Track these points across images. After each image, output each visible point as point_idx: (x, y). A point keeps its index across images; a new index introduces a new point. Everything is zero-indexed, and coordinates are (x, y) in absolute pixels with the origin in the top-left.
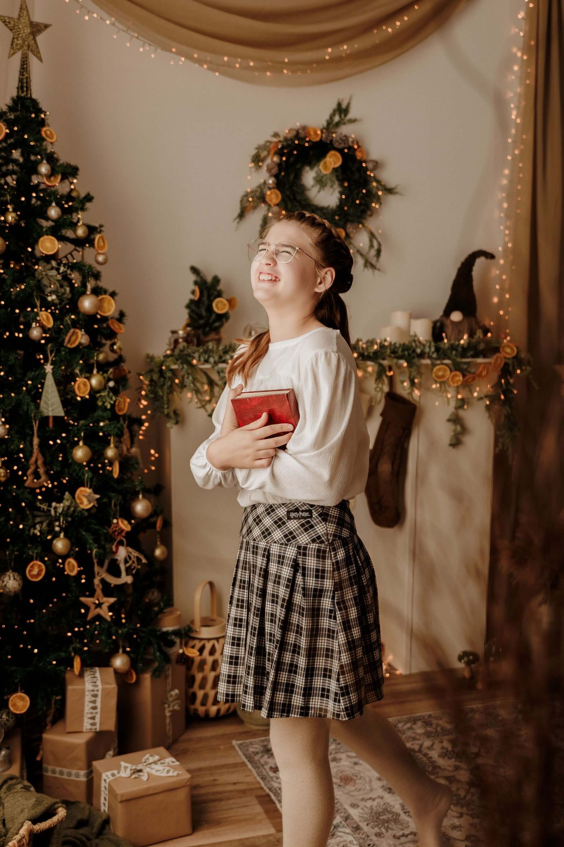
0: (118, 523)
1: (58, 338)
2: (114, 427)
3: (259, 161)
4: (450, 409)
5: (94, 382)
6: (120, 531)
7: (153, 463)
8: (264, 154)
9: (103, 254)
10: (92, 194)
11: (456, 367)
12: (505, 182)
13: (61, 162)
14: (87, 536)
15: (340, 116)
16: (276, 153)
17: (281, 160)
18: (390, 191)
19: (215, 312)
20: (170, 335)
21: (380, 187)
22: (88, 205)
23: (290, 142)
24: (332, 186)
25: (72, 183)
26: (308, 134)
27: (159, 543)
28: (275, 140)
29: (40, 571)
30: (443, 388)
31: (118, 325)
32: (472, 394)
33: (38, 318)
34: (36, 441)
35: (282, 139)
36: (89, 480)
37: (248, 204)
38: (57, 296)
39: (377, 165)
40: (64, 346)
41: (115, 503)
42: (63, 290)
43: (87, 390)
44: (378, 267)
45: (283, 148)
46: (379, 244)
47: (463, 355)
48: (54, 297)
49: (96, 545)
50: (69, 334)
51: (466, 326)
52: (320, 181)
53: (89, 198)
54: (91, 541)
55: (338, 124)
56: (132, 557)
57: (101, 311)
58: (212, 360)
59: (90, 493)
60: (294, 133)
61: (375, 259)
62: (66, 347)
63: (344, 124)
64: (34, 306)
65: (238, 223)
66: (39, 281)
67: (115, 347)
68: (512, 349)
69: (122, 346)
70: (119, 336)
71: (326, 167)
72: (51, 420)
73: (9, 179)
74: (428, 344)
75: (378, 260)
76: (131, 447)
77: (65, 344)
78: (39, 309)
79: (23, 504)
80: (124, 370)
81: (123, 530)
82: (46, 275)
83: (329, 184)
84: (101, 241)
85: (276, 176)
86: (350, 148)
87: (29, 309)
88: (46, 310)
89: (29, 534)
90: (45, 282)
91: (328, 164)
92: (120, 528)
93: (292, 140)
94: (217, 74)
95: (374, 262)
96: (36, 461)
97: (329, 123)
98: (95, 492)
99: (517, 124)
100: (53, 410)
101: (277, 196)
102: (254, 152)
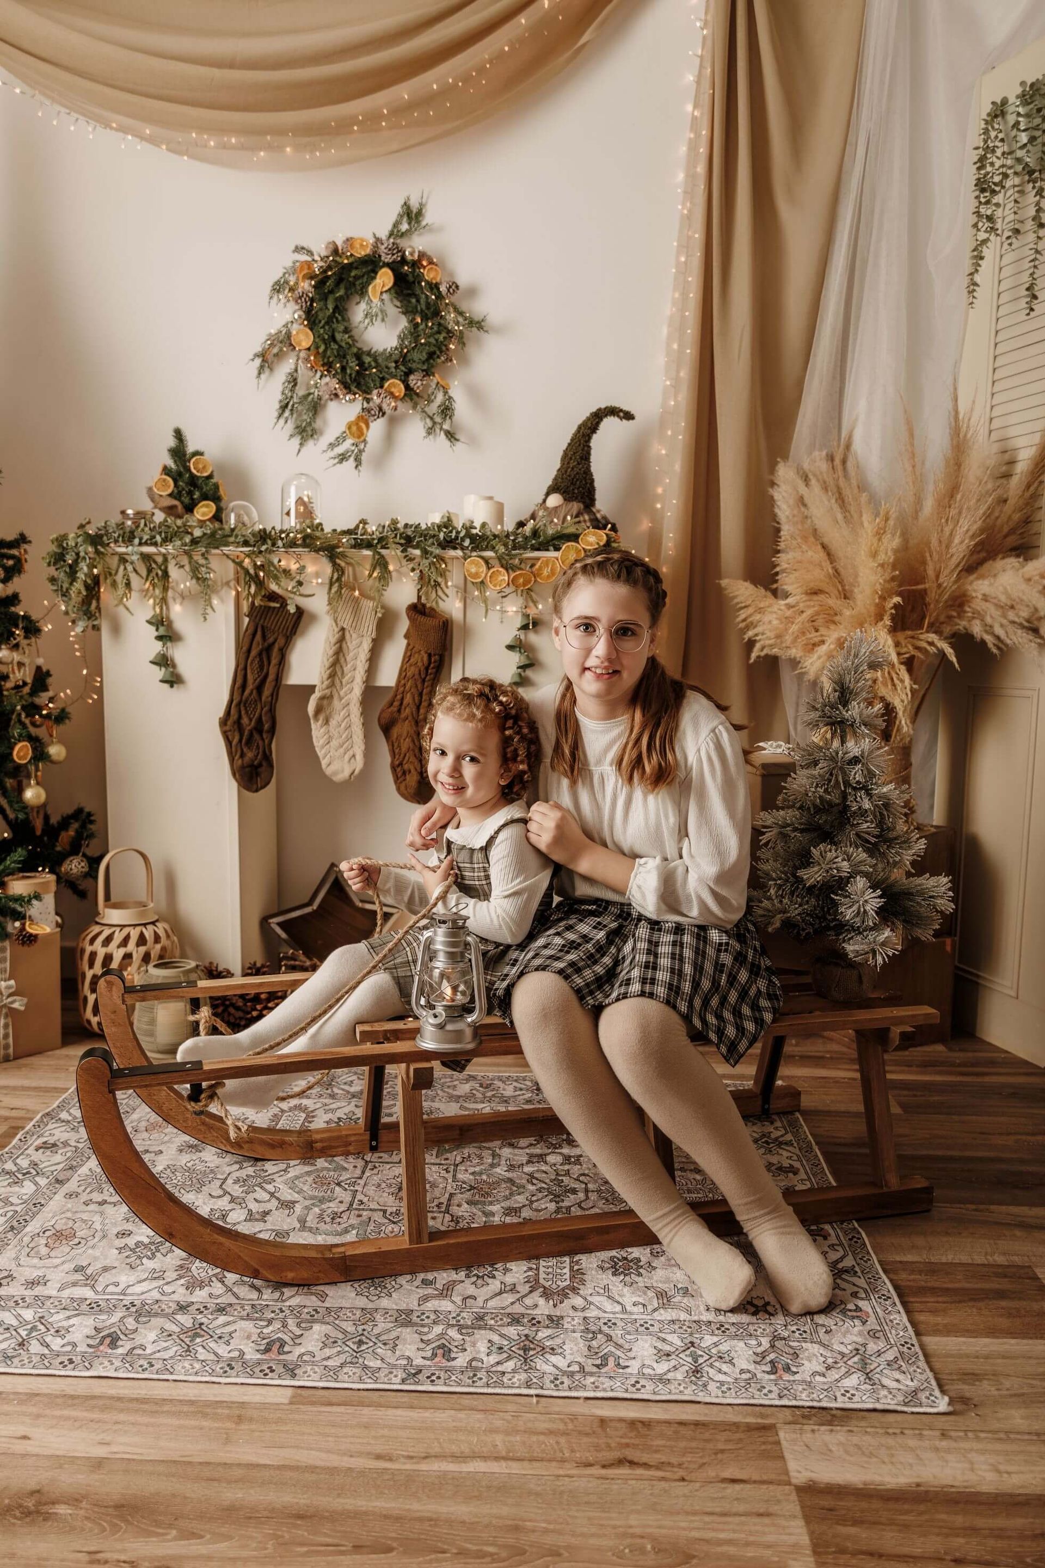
3: (285, 289)
8: (292, 279)
11: (501, 562)
15: (409, 224)
16: (310, 278)
18: (477, 324)
19: (195, 478)
21: (462, 320)
24: (383, 320)
26: (350, 248)
28: (305, 258)
35: (317, 257)
39: (455, 288)
44: (460, 437)
52: (369, 314)
55: (402, 235)
60: (331, 247)
63: (415, 232)
68: (599, 538)
71: (375, 293)
75: (452, 423)
85: (309, 310)
86: (414, 264)
91: (378, 286)
93: (328, 257)
94: (185, 158)
97: (391, 232)
101: (307, 335)
102: (277, 275)
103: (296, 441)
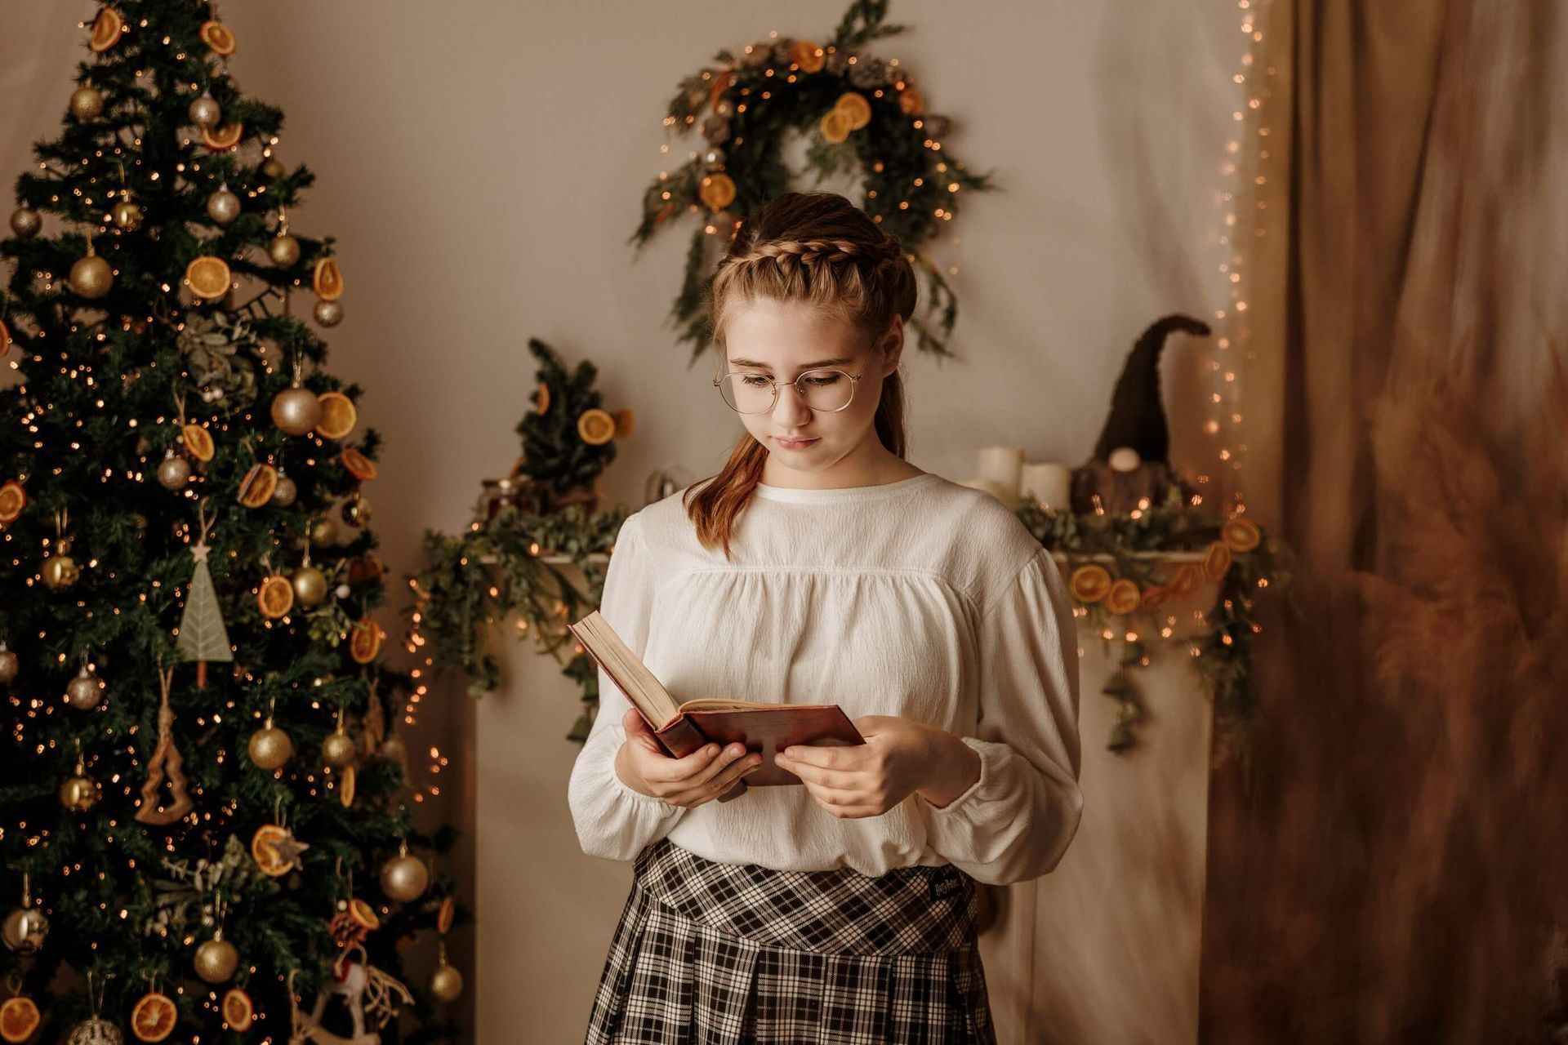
0: (348, 909)
1: (225, 486)
2: (346, 690)
3: (687, 113)
4: (1113, 665)
5: (303, 585)
6: (352, 928)
7: (435, 780)
8: (697, 97)
9: (331, 302)
10: (311, 169)
11: (1124, 570)
12: (1229, 169)
13: (245, 97)
14: (275, 939)
15: (867, 20)
16: (723, 97)
17: (735, 111)
18: (975, 183)
19: (582, 442)
20: (480, 490)
21: (954, 174)
22: (301, 193)
23: (755, 74)
24: (847, 171)
25: (266, 145)
26: (795, 58)
27: (443, 961)
28: (723, 67)
29: (165, 1018)
30: (1095, 618)
31: (364, 463)
32: (1159, 631)
33: (180, 440)
34: (165, 717)
35: (737, 65)
36: (284, 809)
37: (660, 206)
38: (225, 392)
39: (947, 127)
40: (236, 503)
41: (343, 862)
42: (239, 379)
43: (287, 602)
44: (948, 349)
45: (740, 85)
46: (953, 299)
47: (1139, 545)
48: (218, 393)
49: (297, 961)
50: (250, 477)
51: (1145, 480)
52: (821, 159)
53: (303, 178)
54: (284, 951)
55: (861, 38)
56: (380, 990)
57: (324, 428)
58: (573, 545)
59: (287, 839)
60: (765, 54)
61: (943, 330)
62: (241, 506)
63: (876, 36)
64: (171, 414)
65: (639, 246)
66: (185, 357)
67: (355, 512)
68: (1250, 534)
69: (369, 511)
70: (363, 486)
71: (834, 129)
72: (202, 671)
73: (126, 135)
74: (1061, 519)
75: (948, 334)
76: (385, 739)
77: (239, 499)
78: (183, 418)
79: (132, 864)
80: (374, 566)
81: (360, 927)
82: (202, 343)
83: (841, 166)
84: (328, 273)
85: (725, 146)
86: (888, 88)
87: (161, 420)
88: (200, 423)
89: (143, 932)
90: (199, 359)
91: (839, 121)
92: (354, 923)
93: (761, 69)
95: (940, 338)
96: (165, 762)
97: (844, 32)
98: (299, 836)
99: (1255, 44)
100: (206, 648)
101: (726, 190)
102: (674, 93)
103: (691, 345)
